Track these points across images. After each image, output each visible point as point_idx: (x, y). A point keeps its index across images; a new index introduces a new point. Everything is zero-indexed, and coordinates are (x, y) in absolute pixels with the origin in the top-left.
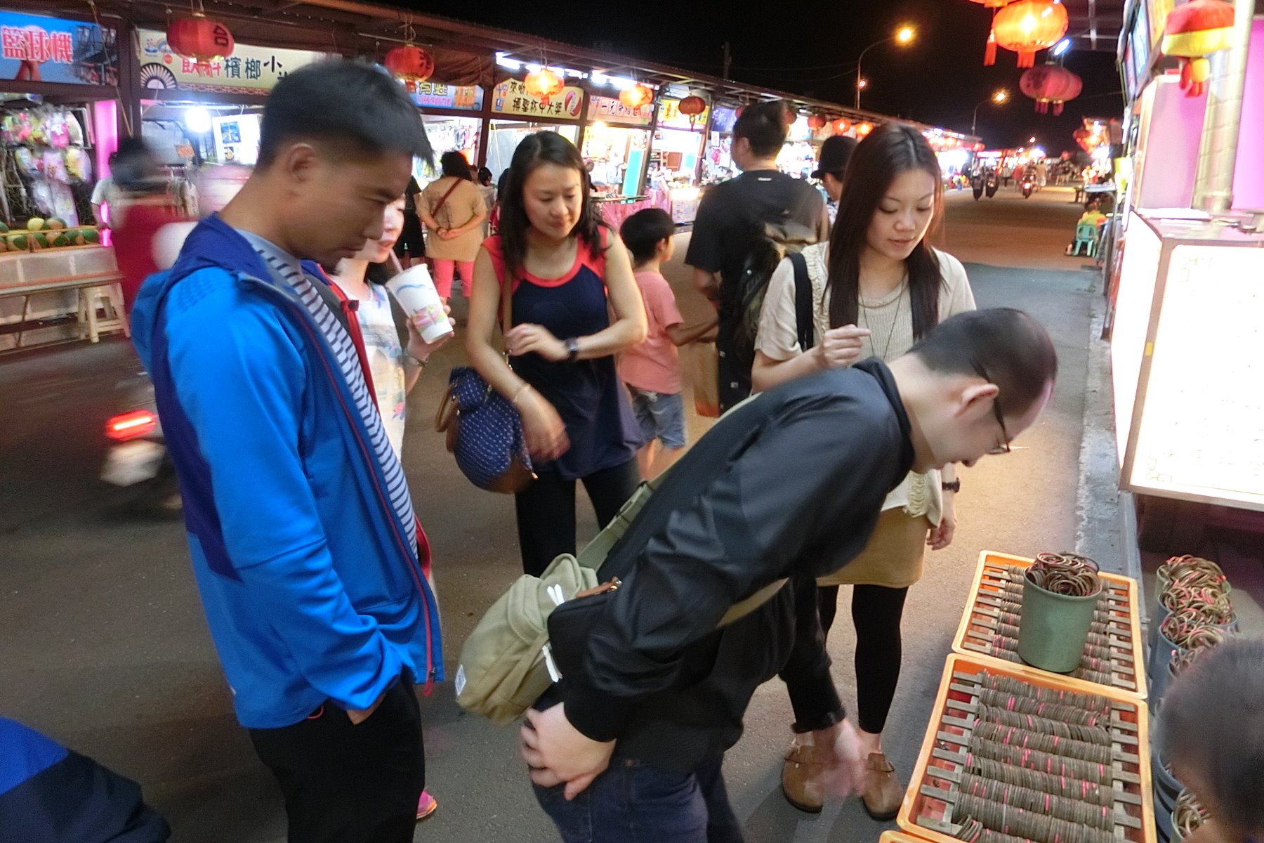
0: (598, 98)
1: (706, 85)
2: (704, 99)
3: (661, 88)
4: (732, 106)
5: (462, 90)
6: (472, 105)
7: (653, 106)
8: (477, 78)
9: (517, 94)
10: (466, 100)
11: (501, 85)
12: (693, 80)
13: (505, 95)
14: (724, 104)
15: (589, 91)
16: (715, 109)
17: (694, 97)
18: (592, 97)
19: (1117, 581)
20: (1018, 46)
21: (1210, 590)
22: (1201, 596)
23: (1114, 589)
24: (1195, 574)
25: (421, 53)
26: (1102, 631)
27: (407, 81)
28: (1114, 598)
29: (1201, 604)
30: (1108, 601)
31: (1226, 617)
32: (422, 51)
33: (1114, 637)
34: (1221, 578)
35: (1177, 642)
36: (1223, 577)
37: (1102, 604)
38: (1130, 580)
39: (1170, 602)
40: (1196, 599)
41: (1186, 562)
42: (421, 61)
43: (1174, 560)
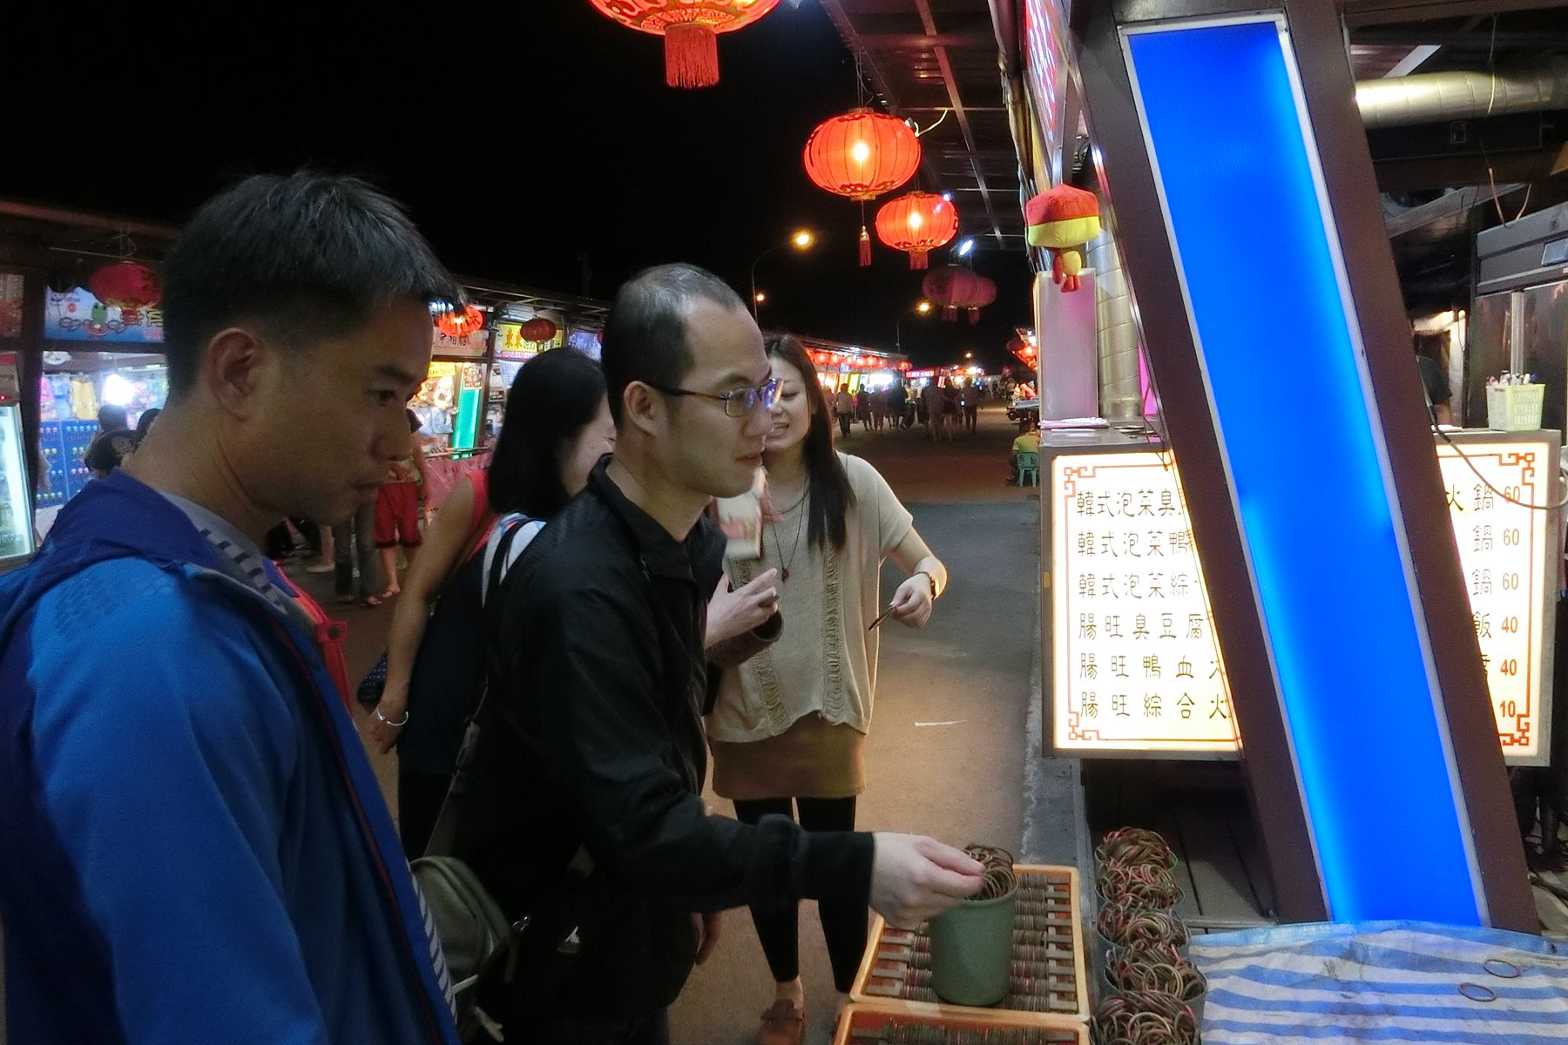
1: (555, 305)
2: (555, 322)
4: (593, 329)
7: (486, 333)
12: (538, 299)
14: (582, 327)
16: (571, 334)
17: (540, 320)
19: (1057, 874)
20: (907, 245)
21: (1149, 867)
22: (1140, 877)
23: (1052, 884)
24: (1134, 850)
25: (143, 271)
26: (1038, 941)
27: (124, 308)
28: (1053, 896)
29: (1140, 885)
30: (1046, 900)
31: (1171, 897)
32: (146, 270)
33: (1052, 947)
34: (1165, 850)
35: (1116, 940)
36: (1168, 848)
37: (1039, 906)
38: (1072, 870)
39: (1106, 891)
40: (1133, 881)
41: (1124, 837)
42: (145, 283)
43: (1112, 836)
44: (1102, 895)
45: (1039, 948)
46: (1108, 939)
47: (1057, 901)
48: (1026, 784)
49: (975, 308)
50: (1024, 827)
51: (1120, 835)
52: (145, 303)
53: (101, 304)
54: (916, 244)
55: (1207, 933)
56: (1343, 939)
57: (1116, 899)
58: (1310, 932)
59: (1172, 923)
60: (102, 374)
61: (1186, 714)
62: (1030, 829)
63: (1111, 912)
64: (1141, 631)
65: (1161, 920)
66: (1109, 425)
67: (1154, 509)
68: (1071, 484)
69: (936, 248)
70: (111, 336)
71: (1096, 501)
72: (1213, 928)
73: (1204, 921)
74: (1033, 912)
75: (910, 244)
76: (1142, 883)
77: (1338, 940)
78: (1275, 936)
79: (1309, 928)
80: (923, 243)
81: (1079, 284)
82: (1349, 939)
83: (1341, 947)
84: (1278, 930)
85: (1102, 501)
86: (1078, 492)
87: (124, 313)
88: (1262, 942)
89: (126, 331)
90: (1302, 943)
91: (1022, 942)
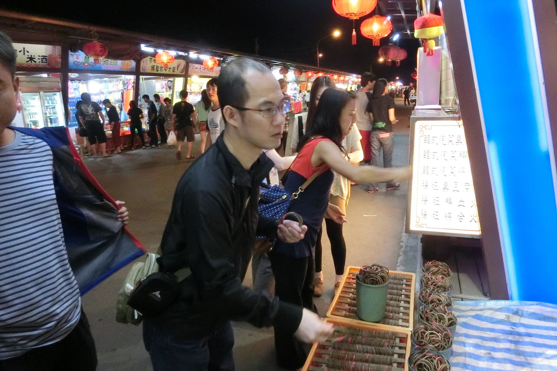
0: (193, 64)
3: (224, 59)
5: (125, 62)
6: (130, 69)
8: (132, 56)
9: (153, 63)
10: (127, 66)
11: (144, 59)
13: (146, 64)
15: (188, 61)
18: (190, 64)
19: (407, 275)
20: (372, 37)
21: (441, 276)
22: (437, 279)
23: (405, 279)
24: (436, 269)
25: (100, 45)
26: (397, 300)
27: (95, 58)
28: (406, 283)
29: (438, 283)
30: (402, 285)
31: (448, 288)
32: (101, 44)
33: (402, 302)
34: (448, 270)
35: (425, 302)
36: (449, 269)
37: (399, 287)
38: (413, 274)
39: (424, 283)
40: (434, 281)
41: (433, 264)
42: (101, 49)
43: (429, 264)
44: (422, 285)
45: (397, 302)
46: (422, 302)
47: (407, 285)
48: (401, 240)
49: (398, 61)
50: (399, 256)
51: (432, 263)
52: (102, 56)
53: (87, 57)
54: (375, 36)
55: (462, 300)
56: (514, 307)
57: (427, 287)
58: (502, 303)
59: (447, 297)
60: (89, 81)
61: (461, 220)
62: (402, 257)
63: (424, 292)
64: (445, 188)
65: (443, 296)
66: (441, 108)
67: (454, 142)
68: (422, 132)
69: (383, 38)
70: (90, 68)
71: (431, 139)
72: (464, 299)
73: (461, 296)
74: (397, 289)
75: (373, 36)
76: (438, 282)
77: (512, 307)
78: (488, 304)
79: (501, 302)
80: (378, 36)
81: (434, 53)
82: (517, 307)
83: (513, 310)
84: (490, 302)
85: (434, 139)
86: (424, 135)
87: (94, 59)
88: (483, 305)
89: (96, 66)
90: (499, 307)
91: (391, 300)
